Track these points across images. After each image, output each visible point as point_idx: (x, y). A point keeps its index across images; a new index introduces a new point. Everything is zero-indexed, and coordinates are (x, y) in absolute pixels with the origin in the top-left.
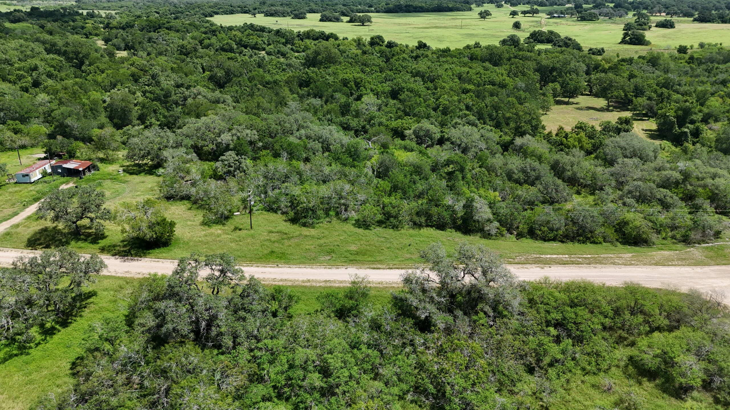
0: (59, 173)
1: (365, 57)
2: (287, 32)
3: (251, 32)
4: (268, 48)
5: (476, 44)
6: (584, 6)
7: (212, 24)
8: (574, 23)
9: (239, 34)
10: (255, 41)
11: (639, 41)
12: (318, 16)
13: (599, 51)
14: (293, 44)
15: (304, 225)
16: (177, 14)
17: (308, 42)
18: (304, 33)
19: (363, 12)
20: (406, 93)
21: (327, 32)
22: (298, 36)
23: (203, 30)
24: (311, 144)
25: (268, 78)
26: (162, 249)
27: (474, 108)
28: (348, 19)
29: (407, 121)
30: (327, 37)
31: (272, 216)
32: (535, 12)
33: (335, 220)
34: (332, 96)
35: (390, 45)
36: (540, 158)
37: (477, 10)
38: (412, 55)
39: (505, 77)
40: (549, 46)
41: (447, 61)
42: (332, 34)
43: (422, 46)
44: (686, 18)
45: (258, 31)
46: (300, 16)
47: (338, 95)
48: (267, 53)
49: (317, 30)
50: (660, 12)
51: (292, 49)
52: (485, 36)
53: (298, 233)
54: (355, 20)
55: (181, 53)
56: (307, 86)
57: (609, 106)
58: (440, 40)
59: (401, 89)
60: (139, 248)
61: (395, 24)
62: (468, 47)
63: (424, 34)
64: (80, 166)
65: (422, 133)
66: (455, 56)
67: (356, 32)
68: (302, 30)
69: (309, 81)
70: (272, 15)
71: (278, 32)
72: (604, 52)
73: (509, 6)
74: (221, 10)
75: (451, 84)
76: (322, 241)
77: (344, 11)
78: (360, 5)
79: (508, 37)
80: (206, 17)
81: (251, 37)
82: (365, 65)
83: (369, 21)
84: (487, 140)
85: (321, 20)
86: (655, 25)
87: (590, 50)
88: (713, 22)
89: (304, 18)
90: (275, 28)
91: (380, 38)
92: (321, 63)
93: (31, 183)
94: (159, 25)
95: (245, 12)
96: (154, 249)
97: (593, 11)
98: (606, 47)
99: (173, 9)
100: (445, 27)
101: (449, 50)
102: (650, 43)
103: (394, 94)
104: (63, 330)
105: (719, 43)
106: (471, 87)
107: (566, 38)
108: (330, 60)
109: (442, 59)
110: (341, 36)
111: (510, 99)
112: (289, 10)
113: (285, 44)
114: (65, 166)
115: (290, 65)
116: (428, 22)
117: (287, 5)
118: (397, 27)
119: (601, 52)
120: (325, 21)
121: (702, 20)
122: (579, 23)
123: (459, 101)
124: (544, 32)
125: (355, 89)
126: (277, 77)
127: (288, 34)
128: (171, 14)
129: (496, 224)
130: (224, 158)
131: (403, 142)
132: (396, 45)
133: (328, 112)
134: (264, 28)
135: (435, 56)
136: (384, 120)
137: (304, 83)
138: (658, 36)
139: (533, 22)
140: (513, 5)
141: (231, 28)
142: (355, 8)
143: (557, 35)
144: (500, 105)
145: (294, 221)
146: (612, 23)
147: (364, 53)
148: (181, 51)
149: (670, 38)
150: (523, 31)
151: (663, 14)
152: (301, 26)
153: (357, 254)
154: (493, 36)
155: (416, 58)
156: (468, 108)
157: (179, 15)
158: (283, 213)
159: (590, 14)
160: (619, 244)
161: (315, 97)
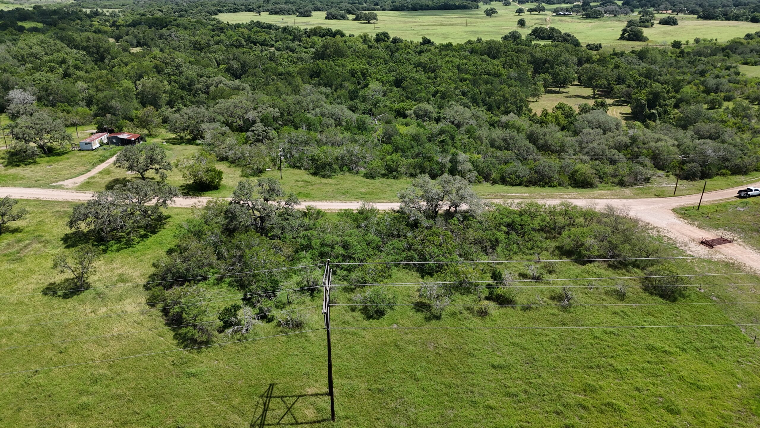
0: (114, 143)
1: (371, 51)
2: (295, 29)
3: (259, 29)
4: (277, 45)
5: (478, 40)
6: (592, 4)
7: (219, 22)
8: (579, 21)
9: (246, 31)
10: (263, 38)
11: (636, 36)
12: (324, 14)
13: (597, 47)
14: (300, 41)
15: (323, 176)
16: (182, 12)
17: (315, 38)
18: (311, 30)
19: (368, 10)
20: (409, 81)
21: (334, 29)
22: (305, 33)
23: (210, 27)
24: (325, 120)
25: (281, 69)
26: (213, 192)
27: (469, 94)
28: (354, 16)
29: (408, 103)
30: (334, 34)
31: (297, 171)
32: (540, 10)
33: (347, 174)
34: (341, 85)
35: (396, 41)
36: (518, 130)
37: (483, 7)
38: (416, 50)
39: (500, 67)
40: (549, 42)
41: (447, 55)
42: (338, 31)
43: (426, 42)
44: (692, 16)
45: (265, 28)
46: (305, 14)
47: (346, 84)
48: (276, 48)
49: (324, 27)
50: (666, 9)
51: (300, 45)
52: (489, 33)
53: (318, 181)
54: (361, 17)
55: (195, 48)
56: (318, 76)
57: (594, 95)
58: (444, 36)
59: (404, 79)
60: (195, 191)
61: (400, 21)
62: (469, 42)
63: (429, 32)
64: (132, 137)
65: (421, 113)
66: (456, 51)
67: (361, 29)
68: (309, 28)
69: (320, 72)
70: (277, 13)
71: (285, 30)
72: (601, 47)
73: (516, 4)
74: (225, 8)
75: (451, 74)
76: (338, 187)
77: (350, 9)
78: (366, 3)
79: (510, 33)
80: (211, 14)
81: (260, 34)
82: (371, 58)
83: (375, 18)
84: (477, 118)
85: (327, 18)
86: (658, 22)
87: (588, 45)
88: (717, 19)
89: (309, 16)
90: (282, 25)
91: (385, 35)
92: (330, 56)
93: (93, 150)
94: (166, 23)
95: (250, 10)
96: (207, 191)
97: (598, 8)
98: (603, 43)
99: (176, 7)
100: (450, 25)
101: (451, 45)
102: (648, 39)
103: (398, 83)
104: (154, 236)
105: (714, 39)
106: (469, 76)
107: (565, 34)
108: (339, 53)
109: (443, 53)
110: (347, 33)
111: (502, 86)
112: (294, 8)
113: (293, 40)
114: (119, 136)
115: (301, 59)
116: (434, 19)
117: (292, 3)
118: (403, 25)
119: (598, 47)
120: (331, 19)
121: (707, 17)
122: (584, 21)
123: (456, 88)
124: (546, 29)
125: (362, 79)
126: (290, 69)
127: (295, 31)
128: (175, 13)
129: (475, 173)
130: (254, 128)
131: (404, 120)
132: (401, 41)
133: (339, 97)
134: (271, 25)
135: (437, 50)
136: (388, 103)
137: (315, 74)
138: (658, 33)
139: (538, 19)
140: (520, 2)
141: (238, 26)
142: (361, 6)
143: (559, 32)
144: (493, 91)
145: (315, 174)
146: (617, 20)
147: (370, 47)
148: (195, 47)
149: (670, 34)
150: (528, 28)
151: (670, 11)
152: (307, 23)
153: (366, 194)
154: (497, 33)
155: (420, 52)
156: (464, 94)
157: (183, 13)
158: (305, 169)
159: (595, 12)
160: (570, 187)
161: (325, 86)
